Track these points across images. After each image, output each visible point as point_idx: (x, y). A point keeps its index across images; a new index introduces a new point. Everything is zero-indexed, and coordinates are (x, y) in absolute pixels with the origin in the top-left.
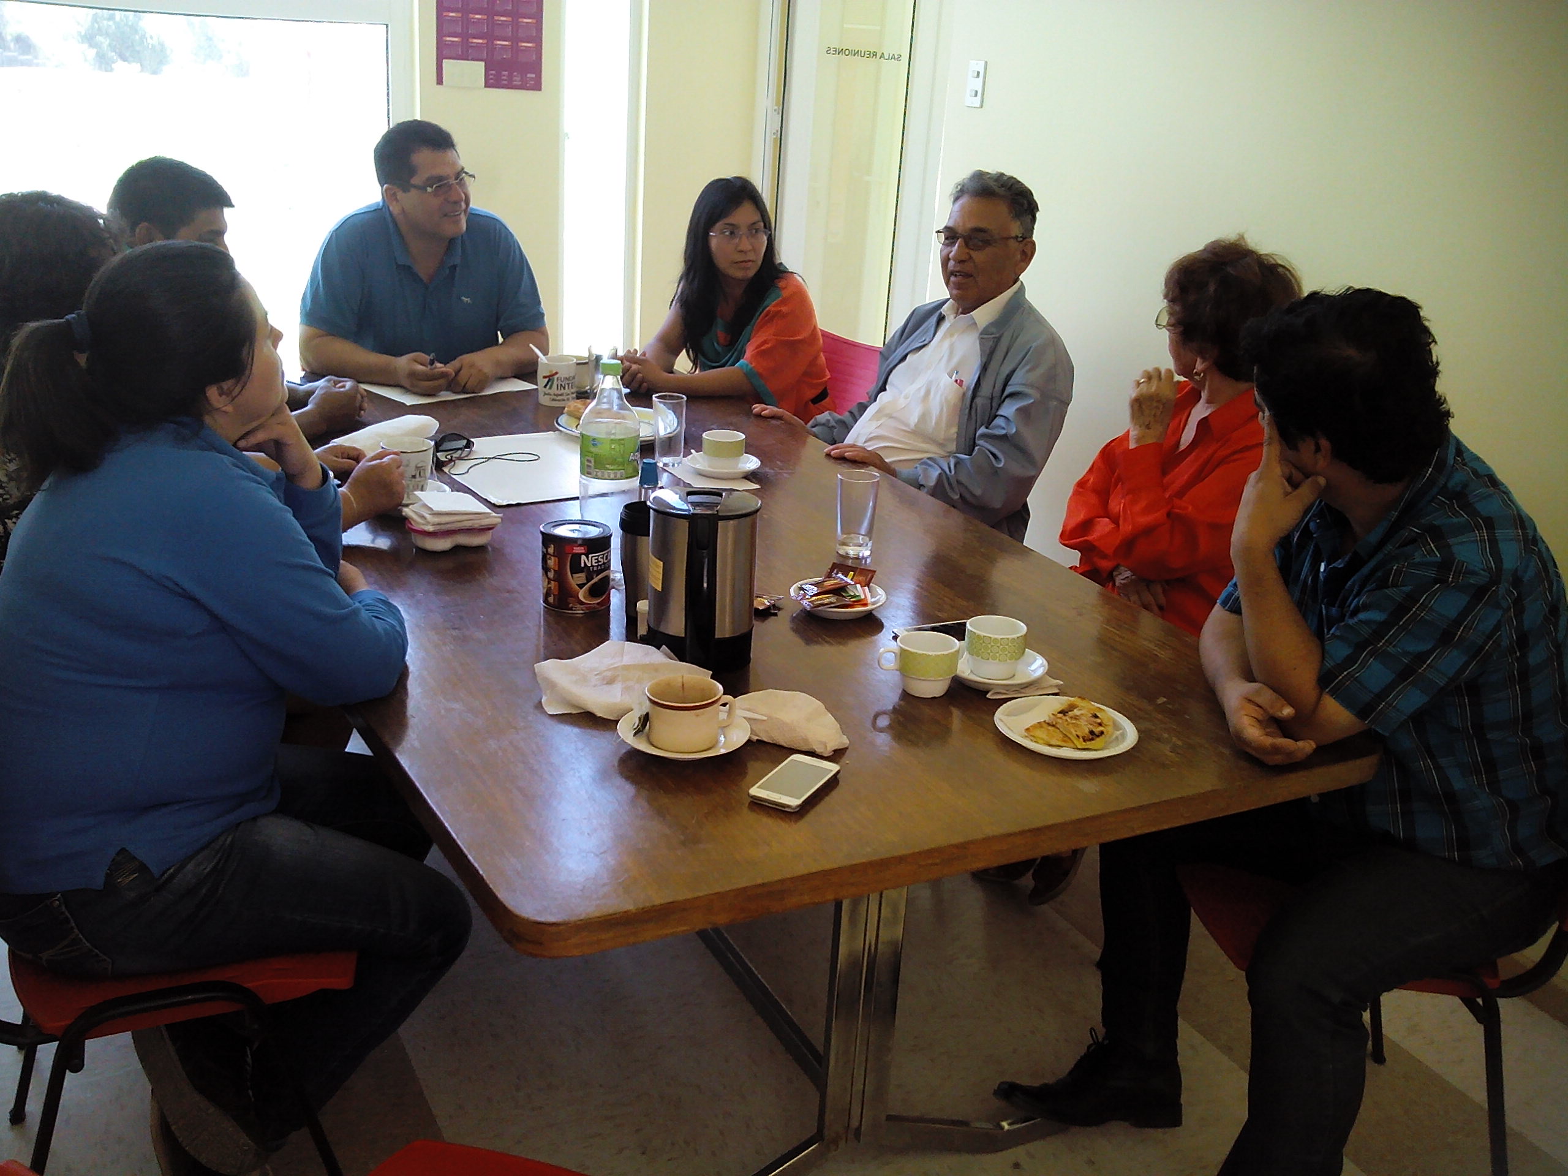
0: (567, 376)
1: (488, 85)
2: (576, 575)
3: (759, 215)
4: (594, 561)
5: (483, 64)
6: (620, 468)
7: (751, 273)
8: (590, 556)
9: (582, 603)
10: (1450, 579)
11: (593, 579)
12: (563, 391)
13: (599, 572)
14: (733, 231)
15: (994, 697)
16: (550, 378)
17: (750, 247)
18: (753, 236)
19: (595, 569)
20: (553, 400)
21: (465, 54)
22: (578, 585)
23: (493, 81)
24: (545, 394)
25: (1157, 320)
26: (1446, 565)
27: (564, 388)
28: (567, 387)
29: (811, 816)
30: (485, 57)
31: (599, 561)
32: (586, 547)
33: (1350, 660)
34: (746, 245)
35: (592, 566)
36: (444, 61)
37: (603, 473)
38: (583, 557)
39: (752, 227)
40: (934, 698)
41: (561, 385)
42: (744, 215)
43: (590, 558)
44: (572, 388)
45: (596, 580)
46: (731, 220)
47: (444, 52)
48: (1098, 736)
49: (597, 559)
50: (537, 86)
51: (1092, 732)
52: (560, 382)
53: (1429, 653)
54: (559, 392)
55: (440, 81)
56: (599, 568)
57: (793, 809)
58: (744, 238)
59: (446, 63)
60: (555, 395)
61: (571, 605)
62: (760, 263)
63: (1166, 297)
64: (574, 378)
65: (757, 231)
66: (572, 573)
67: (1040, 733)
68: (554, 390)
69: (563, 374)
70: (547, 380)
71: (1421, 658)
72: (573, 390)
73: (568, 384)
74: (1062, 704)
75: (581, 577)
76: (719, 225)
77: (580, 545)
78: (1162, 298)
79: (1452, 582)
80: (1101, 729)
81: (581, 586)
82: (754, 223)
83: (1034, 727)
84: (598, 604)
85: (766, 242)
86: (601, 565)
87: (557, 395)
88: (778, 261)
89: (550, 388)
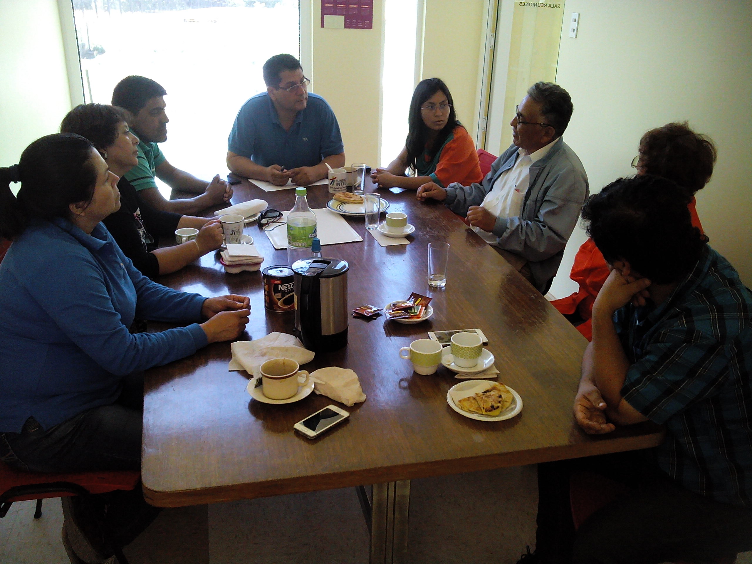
0: (341, 179)
1: (346, 27)
2: (276, 294)
3: (445, 96)
4: (285, 288)
5: (343, 16)
6: (304, 241)
7: (442, 127)
8: (283, 285)
9: (280, 308)
10: (693, 341)
11: (285, 296)
12: (339, 186)
13: (288, 293)
14: (433, 105)
15: (458, 378)
16: (333, 180)
17: (441, 114)
18: (443, 108)
19: (286, 291)
20: (334, 191)
21: (334, 12)
22: (278, 299)
23: (348, 25)
24: (331, 188)
25: (632, 163)
26: (690, 332)
27: (340, 185)
28: (341, 185)
29: (320, 443)
30: (345, 13)
31: (288, 288)
32: (281, 281)
33: (638, 381)
34: (439, 113)
35: (284, 290)
36: (325, 16)
37: (296, 243)
38: (280, 286)
39: (442, 104)
40: (427, 375)
41: (338, 183)
42: (439, 97)
43: (283, 286)
44: (344, 185)
45: (286, 297)
46: (431, 100)
47: (325, 11)
48: (495, 409)
49: (287, 287)
50: (370, 27)
51: (492, 407)
52: (337, 182)
53: (683, 381)
54: (337, 187)
55: (322, 26)
56: (288, 291)
57: (312, 437)
58: (438, 109)
59: (326, 17)
60: (335, 188)
61: (274, 308)
62: (446, 121)
63: (640, 150)
64: (345, 180)
65: (445, 105)
66: (274, 293)
67: (466, 404)
68: (335, 186)
69: (339, 178)
70: (331, 181)
71: (678, 384)
72: (344, 186)
73: (342, 183)
74: (491, 386)
75: (279, 295)
76: (426, 103)
77: (278, 280)
78: (638, 150)
79: (694, 342)
80: (499, 405)
81: (279, 299)
82: (444, 101)
83: (465, 400)
84: (288, 308)
85: (450, 110)
86: (289, 290)
87: (336, 188)
88: (457, 119)
89: (333, 185)
